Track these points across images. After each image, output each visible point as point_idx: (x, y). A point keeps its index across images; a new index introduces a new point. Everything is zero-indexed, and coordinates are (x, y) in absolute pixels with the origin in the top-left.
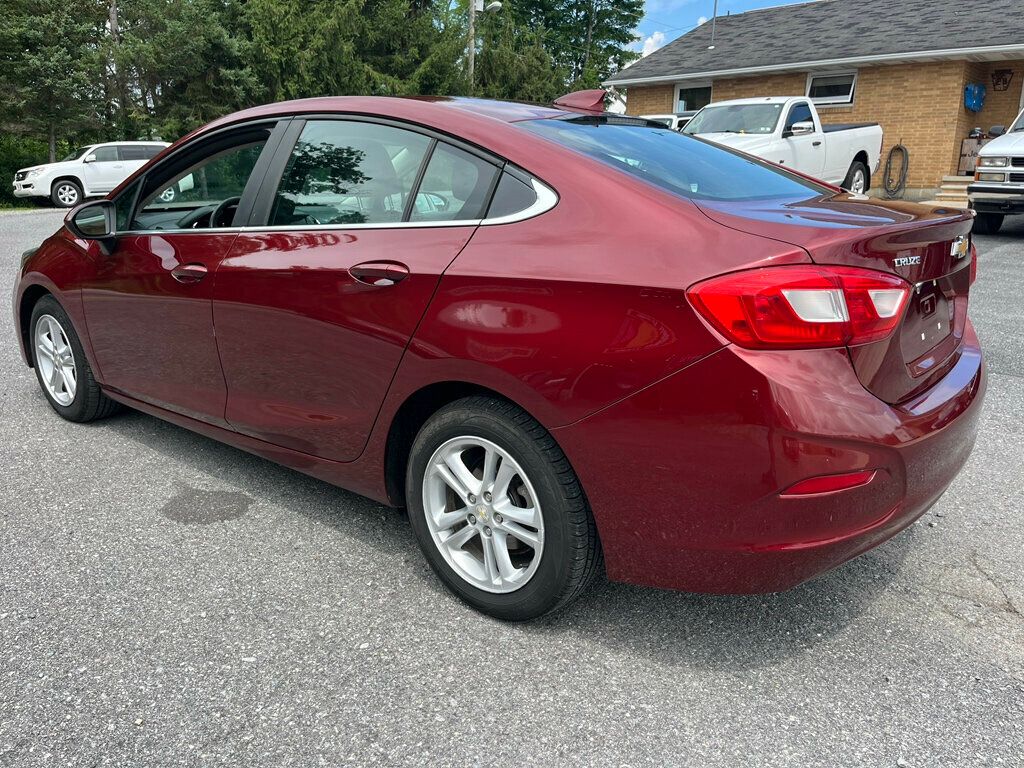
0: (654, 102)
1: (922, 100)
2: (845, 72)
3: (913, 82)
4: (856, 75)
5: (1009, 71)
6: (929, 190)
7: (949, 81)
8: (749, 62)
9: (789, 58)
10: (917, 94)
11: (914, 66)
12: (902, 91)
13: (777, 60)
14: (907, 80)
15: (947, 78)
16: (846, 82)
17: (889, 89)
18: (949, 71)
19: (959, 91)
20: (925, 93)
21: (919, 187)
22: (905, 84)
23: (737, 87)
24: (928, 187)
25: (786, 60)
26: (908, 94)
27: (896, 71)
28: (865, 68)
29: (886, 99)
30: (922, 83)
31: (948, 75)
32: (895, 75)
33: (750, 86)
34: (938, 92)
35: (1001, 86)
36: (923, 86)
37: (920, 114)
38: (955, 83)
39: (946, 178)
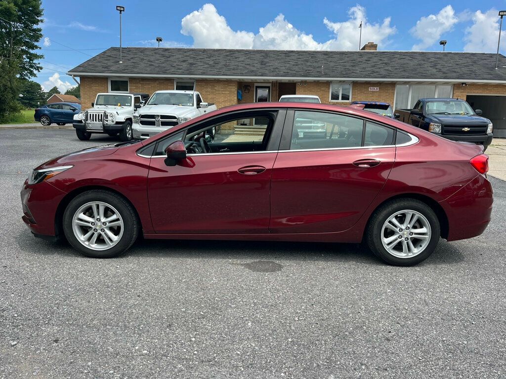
0: (97, 85)
1: (223, 95)
2: (191, 81)
3: (218, 87)
4: (195, 83)
5: (249, 86)
6: (229, 131)
7: (231, 88)
8: (146, 72)
9: (165, 72)
10: (220, 92)
11: (218, 81)
12: (214, 91)
13: (161, 73)
14: (216, 87)
15: (231, 87)
16: (191, 85)
17: (209, 89)
18: (232, 84)
19: (236, 92)
20: (223, 92)
21: (226, 130)
22: (216, 88)
23: (141, 82)
24: (229, 130)
25: (165, 73)
26: (217, 92)
27: (212, 83)
28: (198, 80)
29: (208, 93)
30: (222, 88)
31: (231, 86)
32: (211, 84)
33: (148, 83)
34: (228, 92)
35: (247, 91)
36: (222, 90)
37: (223, 100)
38: (234, 89)
39: (235, 126)
